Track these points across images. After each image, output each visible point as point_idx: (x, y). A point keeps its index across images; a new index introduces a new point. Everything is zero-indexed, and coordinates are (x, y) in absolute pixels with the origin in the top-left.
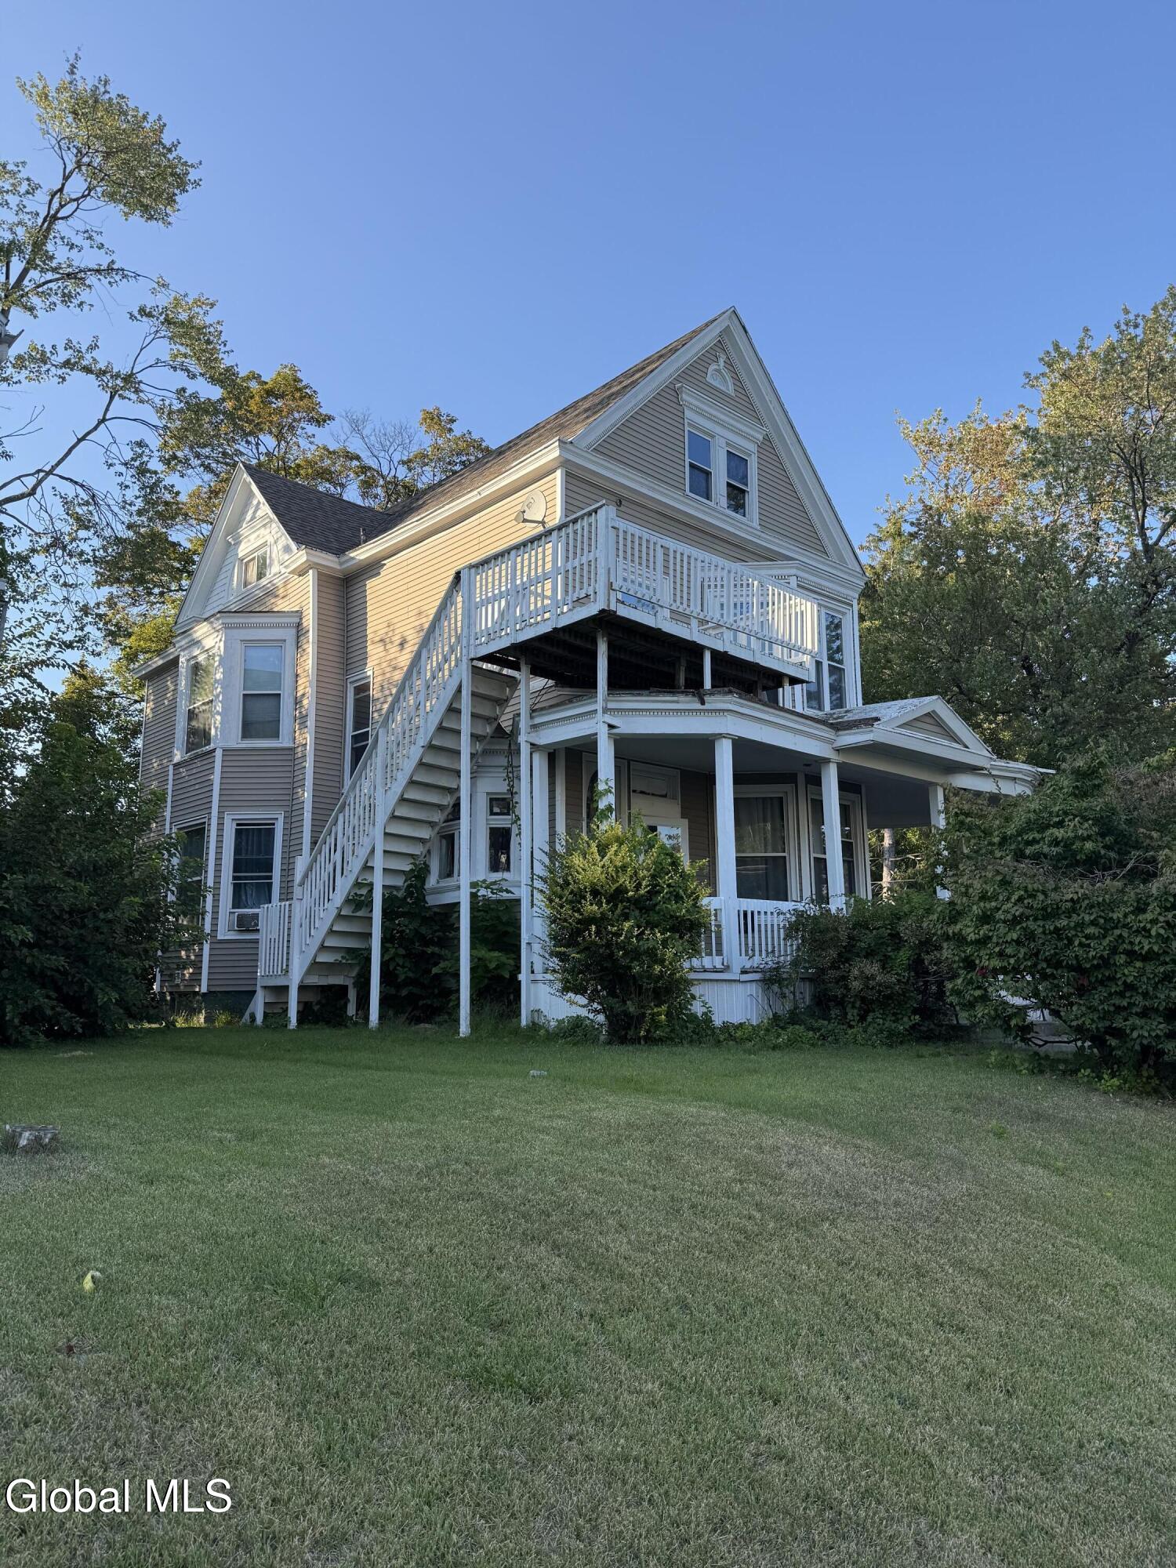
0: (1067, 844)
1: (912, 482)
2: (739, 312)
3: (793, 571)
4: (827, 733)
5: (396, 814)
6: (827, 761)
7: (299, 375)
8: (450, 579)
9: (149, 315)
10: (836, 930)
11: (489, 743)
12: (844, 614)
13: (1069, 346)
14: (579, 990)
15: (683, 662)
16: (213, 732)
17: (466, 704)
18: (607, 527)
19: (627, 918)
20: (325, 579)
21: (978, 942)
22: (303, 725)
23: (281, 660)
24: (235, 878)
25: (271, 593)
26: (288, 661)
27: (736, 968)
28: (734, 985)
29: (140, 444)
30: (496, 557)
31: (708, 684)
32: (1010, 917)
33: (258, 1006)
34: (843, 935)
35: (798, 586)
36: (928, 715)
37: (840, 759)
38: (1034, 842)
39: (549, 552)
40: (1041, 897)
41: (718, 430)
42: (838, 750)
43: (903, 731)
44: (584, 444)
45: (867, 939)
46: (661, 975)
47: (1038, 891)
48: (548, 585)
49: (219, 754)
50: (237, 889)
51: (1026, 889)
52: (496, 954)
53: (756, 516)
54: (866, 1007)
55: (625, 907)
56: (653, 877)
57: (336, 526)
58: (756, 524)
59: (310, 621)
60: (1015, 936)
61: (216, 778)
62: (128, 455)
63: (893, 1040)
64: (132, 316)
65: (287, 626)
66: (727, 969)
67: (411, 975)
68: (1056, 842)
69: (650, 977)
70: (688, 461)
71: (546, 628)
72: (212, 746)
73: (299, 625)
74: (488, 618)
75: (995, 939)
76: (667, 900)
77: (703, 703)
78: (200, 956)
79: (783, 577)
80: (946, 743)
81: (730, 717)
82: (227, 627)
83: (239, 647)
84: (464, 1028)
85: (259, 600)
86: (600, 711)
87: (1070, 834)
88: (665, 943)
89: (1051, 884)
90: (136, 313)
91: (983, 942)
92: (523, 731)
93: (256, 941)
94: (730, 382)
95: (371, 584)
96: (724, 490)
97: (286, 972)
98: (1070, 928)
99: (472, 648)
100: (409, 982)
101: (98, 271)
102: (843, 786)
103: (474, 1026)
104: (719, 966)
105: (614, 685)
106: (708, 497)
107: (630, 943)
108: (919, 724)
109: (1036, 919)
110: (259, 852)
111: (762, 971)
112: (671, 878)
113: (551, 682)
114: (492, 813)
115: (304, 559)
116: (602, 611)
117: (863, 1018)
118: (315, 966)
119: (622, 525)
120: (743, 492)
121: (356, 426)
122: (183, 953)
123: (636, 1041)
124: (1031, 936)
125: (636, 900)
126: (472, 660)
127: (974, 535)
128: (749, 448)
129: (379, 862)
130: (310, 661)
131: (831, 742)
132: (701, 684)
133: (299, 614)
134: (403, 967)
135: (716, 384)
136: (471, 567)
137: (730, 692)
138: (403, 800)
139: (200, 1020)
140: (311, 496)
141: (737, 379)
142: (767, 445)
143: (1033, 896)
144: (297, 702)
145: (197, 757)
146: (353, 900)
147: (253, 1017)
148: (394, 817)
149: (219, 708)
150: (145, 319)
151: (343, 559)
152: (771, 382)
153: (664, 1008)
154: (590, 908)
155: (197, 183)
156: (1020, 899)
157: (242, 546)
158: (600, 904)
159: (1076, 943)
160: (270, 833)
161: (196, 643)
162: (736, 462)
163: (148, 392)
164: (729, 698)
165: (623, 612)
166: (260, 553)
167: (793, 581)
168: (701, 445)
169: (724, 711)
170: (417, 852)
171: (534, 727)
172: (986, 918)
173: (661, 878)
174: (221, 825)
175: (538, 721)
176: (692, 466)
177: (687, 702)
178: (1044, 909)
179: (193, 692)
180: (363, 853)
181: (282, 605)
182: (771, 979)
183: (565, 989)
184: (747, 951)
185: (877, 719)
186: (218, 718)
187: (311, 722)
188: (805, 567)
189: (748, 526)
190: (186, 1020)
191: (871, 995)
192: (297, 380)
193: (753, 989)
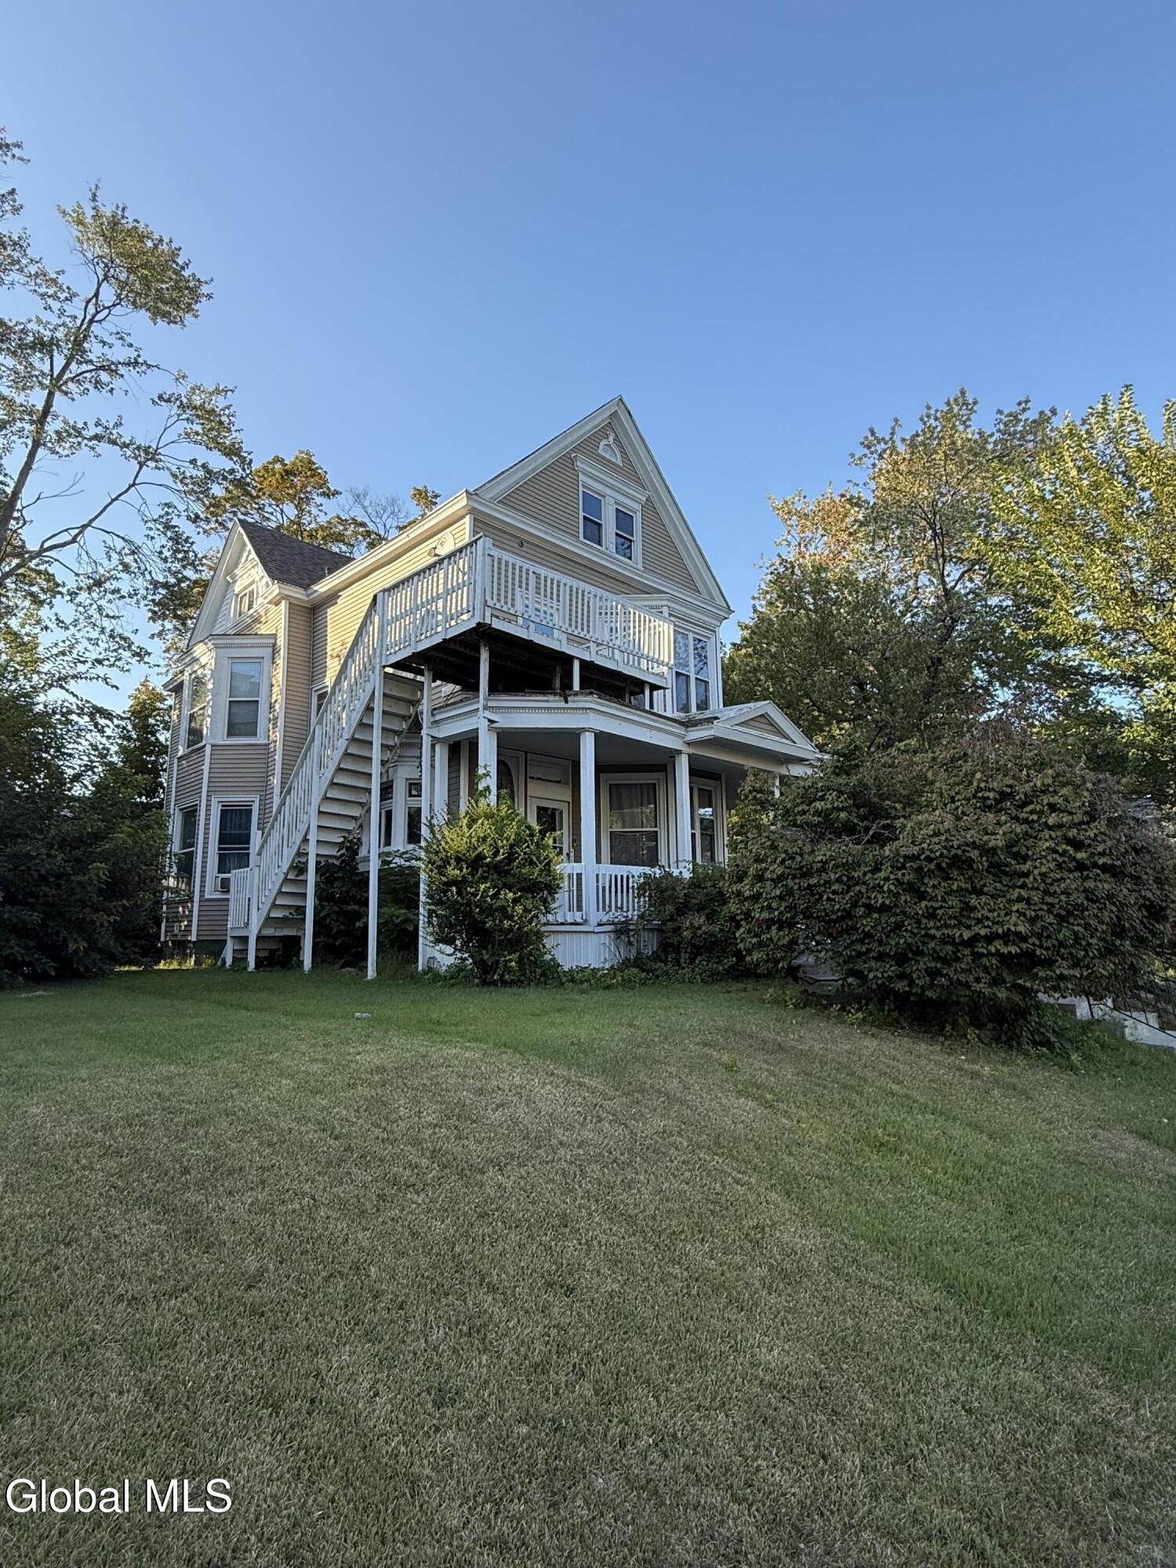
0: (824, 814)
1: (780, 544)
2: (624, 400)
3: (665, 603)
4: (680, 730)
5: (328, 795)
6: (680, 752)
7: (313, 459)
8: (370, 601)
9: (168, 401)
10: (674, 889)
11: (405, 737)
12: (709, 638)
13: (883, 432)
14: (449, 942)
15: (558, 669)
16: (205, 732)
17: (378, 705)
18: (484, 555)
19: (484, 879)
20: (293, 608)
21: (751, 897)
22: (275, 726)
23: (261, 673)
24: (220, 849)
25: (257, 620)
26: (265, 674)
27: (593, 921)
28: (589, 935)
29: (168, 505)
30: (403, 582)
31: (576, 686)
32: (775, 876)
33: (228, 955)
34: (681, 893)
35: (670, 615)
36: (762, 716)
37: (691, 751)
38: (804, 813)
39: (441, 576)
40: (799, 859)
41: (608, 491)
42: (689, 744)
43: (740, 728)
44: (488, 496)
45: (699, 897)
46: (510, 930)
47: (796, 853)
48: (440, 604)
49: (208, 749)
50: (222, 858)
51: (786, 852)
52: (403, 911)
53: (640, 560)
54: (696, 951)
55: (484, 872)
56: (512, 846)
57: (311, 567)
58: (640, 566)
59: (281, 642)
60: (778, 893)
61: (206, 768)
62: (157, 512)
63: (714, 978)
64: (153, 401)
65: (266, 646)
66: (585, 922)
67: (342, 927)
68: (818, 813)
69: (501, 930)
70: (582, 514)
71: (438, 640)
72: (204, 742)
73: (274, 645)
74: (395, 634)
75: (764, 895)
76: (521, 866)
77: (566, 702)
78: (191, 911)
79: (657, 607)
80: (777, 739)
81: (591, 714)
82: (217, 646)
83: (226, 662)
84: (371, 972)
85: (249, 626)
86: (481, 709)
87: (829, 806)
88: (515, 901)
89: (807, 849)
90: (156, 400)
91: (755, 898)
92: (424, 726)
93: (228, 900)
94: (619, 455)
95: (330, 611)
96: (613, 538)
97: (247, 925)
98: (820, 886)
99: (384, 657)
100: (340, 933)
101: (129, 364)
102: (692, 772)
103: (379, 970)
104: (579, 920)
105: (493, 689)
106: (600, 544)
107: (485, 901)
108: (751, 723)
109: (793, 879)
110: (240, 828)
111: (613, 923)
112: (528, 847)
113: (458, 688)
114: (411, 795)
115: (277, 592)
116: (479, 624)
117: (692, 961)
118: (268, 921)
119: (497, 553)
120: (631, 541)
121: (358, 498)
122: (181, 909)
123: (494, 983)
124: (790, 892)
125: (496, 865)
126: (384, 667)
127: (817, 582)
128: (634, 507)
129: (313, 837)
130: (281, 674)
131: (682, 737)
132: (571, 687)
133: (274, 636)
134: (336, 921)
135: (607, 456)
136: (384, 591)
137: (591, 693)
138: (332, 784)
139: (191, 963)
140: (294, 544)
141: (624, 453)
142: (649, 505)
143: (792, 858)
144: (271, 707)
145: (194, 751)
146: (297, 867)
147: (224, 961)
148: (326, 798)
149: (210, 712)
150: (163, 403)
151: (310, 591)
152: (652, 457)
153: (515, 956)
154: (453, 872)
155: (209, 296)
156: (783, 861)
157: (238, 583)
158: (461, 869)
159: (825, 897)
160: (249, 813)
161: (196, 660)
162: (624, 520)
163: (167, 462)
164: (590, 698)
165: (497, 625)
166: (250, 589)
167: (665, 610)
168: (593, 503)
169: (586, 709)
170: (350, 827)
171: (435, 722)
172: (760, 878)
173: (519, 847)
174: (208, 806)
175: (437, 718)
176: (585, 517)
177: (554, 701)
178: (800, 868)
179: (194, 700)
180: (302, 828)
181: (264, 630)
182: (621, 930)
183: (437, 941)
184: (604, 908)
185: (717, 718)
186: (209, 719)
187: (280, 723)
188: (674, 599)
189: (634, 567)
190: (180, 964)
191: (698, 942)
192: (310, 462)
193: (606, 939)
